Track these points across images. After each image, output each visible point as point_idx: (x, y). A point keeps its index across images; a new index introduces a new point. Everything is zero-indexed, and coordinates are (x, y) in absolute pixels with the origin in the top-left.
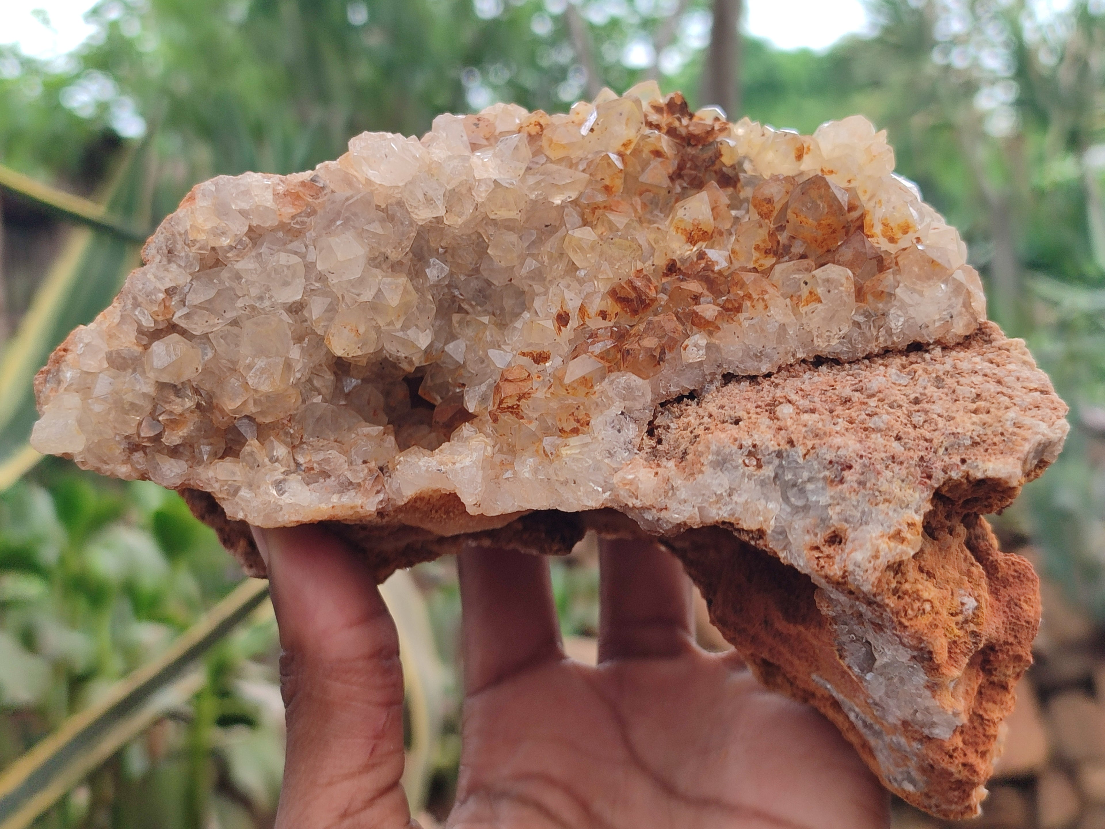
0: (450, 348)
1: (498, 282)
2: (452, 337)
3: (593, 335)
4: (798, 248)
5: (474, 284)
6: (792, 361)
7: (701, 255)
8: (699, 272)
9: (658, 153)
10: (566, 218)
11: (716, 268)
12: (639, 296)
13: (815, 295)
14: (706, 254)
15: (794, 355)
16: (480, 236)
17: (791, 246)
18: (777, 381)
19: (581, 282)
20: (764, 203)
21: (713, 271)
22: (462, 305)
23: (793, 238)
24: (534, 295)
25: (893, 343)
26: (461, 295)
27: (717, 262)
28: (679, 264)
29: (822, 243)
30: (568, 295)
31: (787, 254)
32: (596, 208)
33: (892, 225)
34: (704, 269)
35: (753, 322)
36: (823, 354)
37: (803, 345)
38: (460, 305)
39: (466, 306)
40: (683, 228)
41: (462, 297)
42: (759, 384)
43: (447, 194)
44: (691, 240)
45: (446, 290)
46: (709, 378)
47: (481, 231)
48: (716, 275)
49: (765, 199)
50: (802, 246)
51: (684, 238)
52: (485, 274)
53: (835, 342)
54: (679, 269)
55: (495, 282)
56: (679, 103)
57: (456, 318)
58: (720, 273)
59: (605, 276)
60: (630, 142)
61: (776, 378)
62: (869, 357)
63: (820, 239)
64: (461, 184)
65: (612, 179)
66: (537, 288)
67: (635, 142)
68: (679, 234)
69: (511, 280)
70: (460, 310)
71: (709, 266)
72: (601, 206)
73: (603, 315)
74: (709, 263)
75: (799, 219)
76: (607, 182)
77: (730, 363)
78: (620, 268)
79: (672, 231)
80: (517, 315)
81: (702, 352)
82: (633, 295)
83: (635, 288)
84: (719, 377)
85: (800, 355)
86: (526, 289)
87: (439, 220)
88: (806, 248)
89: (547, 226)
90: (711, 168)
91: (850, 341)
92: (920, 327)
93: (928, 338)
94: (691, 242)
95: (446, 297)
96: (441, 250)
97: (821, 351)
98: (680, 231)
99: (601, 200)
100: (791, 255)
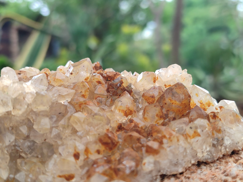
0: (18, 176)
1: (38, 141)
2: (18, 171)
3: (95, 163)
4: (171, 115)
5: (27, 144)
6: (190, 165)
7: (131, 121)
8: (132, 128)
9: (99, 82)
10: (68, 109)
11: (140, 126)
12: (112, 141)
13: (197, 133)
14: (133, 120)
15: (191, 162)
16: (29, 120)
17: (168, 114)
18: (187, 176)
19: (81, 137)
20: (151, 98)
21: (139, 127)
22: (21, 154)
23: (168, 111)
24: (58, 146)
25: (227, 152)
26: (21, 149)
27: (140, 123)
28: (123, 126)
29: (181, 112)
30: (77, 144)
31: (167, 118)
32: (81, 104)
33: (204, 103)
34: (135, 127)
35: (171, 148)
36: (201, 161)
37: (193, 157)
38: (20, 154)
39: (23, 155)
40: (122, 109)
41: (21, 150)
42: (179, 178)
43: (13, 100)
44: (126, 115)
45: (13, 148)
46: (155, 178)
47: (29, 117)
48: (140, 129)
49: (151, 96)
50: (173, 114)
51: (123, 114)
52: (32, 138)
53: (205, 154)
54: (123, 128)
55: (37, 142)
56: (99, 66)
57: (19, 161)
58: (142, 128)
59: (93, 133)
60: (88, 78)
61: (186, 174)
62: (219, 159)
63: (181, 110)
64: (20, 95)
65: (85, 92)
66: (59, 142)
67: (90, 78)
68: (120, 112)
69: (45, 140)
70: (20, 157)
71: (136, 126)
72: (84, 103)
73: (98, 152)
74: (136, 124)
75: (172, 102)
76: (83, 93)
77: (164, 169)
78: (98, 129)
79: (117, 111)
80: (50, 157)
81: (152, 165)
82: (109, 141)
83: (109, 138)
84: (159, 177)
85: (193, 162)
86: (53, 143)
87: (9, 113)
88: (175, 114)
89: (60, 113)
90: (120, 88)
91: (211, 153)
92: (236, 143)
93: (239, 148)
94: (126, 116)
95: (14, 151)
96: (10, 129)
97: (200, 159)
98: (121, 111)
99: (83, 100)
100: (169, 118)
